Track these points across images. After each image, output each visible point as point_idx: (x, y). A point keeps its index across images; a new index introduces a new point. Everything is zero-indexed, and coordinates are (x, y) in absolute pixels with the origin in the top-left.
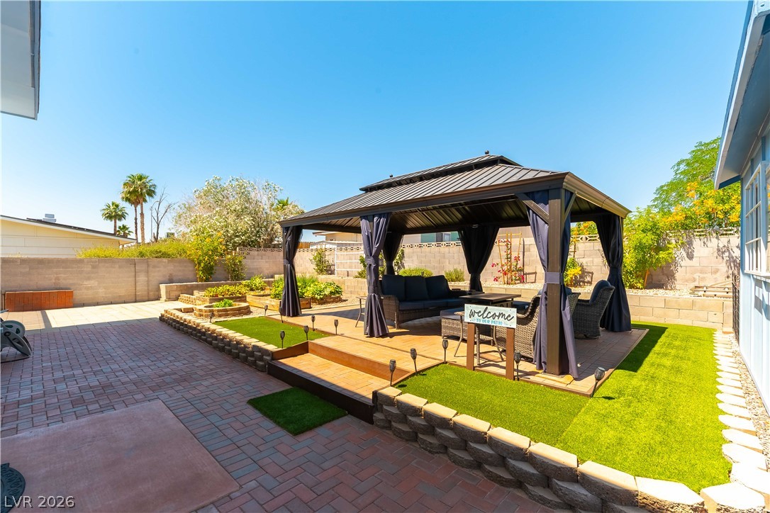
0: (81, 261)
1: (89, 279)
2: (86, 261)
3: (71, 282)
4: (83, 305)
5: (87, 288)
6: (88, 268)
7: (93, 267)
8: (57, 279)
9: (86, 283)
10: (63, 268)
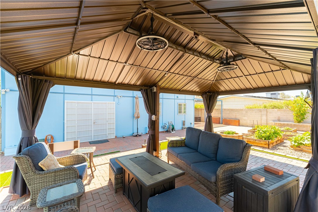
0: (242, 110)
1: (245, 116)
2: (244, 110)
3: (239, 117)
4: (243, 126)
5: (244, 120)
6: (244, 112)
7: (246, 112)
8: (236, 116)
9: (244, 118)
10: (238, 112)
